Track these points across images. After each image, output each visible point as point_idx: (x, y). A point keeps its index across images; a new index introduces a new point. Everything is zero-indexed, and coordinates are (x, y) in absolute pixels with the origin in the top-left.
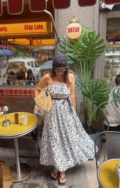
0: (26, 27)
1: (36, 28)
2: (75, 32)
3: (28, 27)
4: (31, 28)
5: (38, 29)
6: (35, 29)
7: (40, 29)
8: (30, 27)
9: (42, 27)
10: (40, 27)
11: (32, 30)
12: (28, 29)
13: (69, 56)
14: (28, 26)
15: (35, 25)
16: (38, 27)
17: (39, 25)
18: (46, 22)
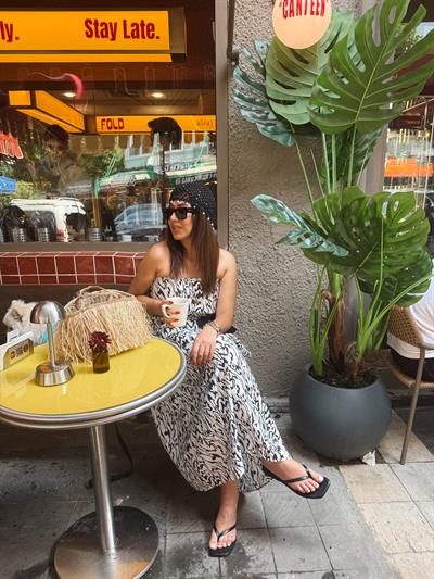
0: (93, 27)
1: (129, 33)
2: (312, 13)
3: (100, 28)
4: (109, 31)
5: (138, 37)
6: (126, 36)
7: (144, 37)
8: (106, 28)
9: (153, 29)
10: (147, 30)
11: (113, 39)
12: (97, 36)
13: (279, 118)
14: (99, 22)
15: (125, 21)
16: (137, 29)
17: (139, 23)
18: (166, 12)
